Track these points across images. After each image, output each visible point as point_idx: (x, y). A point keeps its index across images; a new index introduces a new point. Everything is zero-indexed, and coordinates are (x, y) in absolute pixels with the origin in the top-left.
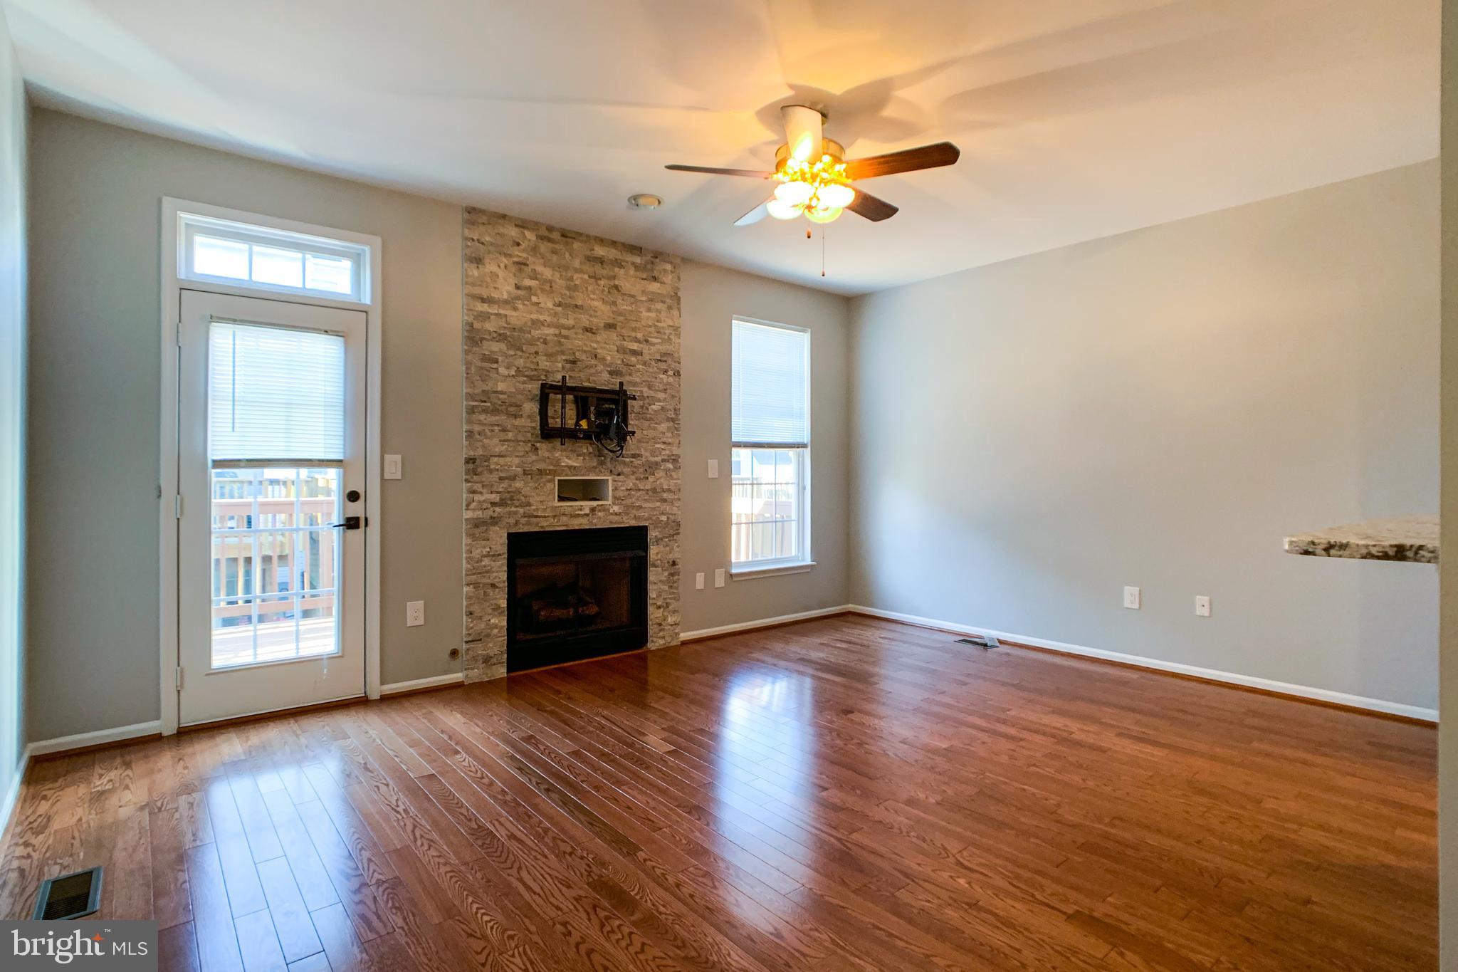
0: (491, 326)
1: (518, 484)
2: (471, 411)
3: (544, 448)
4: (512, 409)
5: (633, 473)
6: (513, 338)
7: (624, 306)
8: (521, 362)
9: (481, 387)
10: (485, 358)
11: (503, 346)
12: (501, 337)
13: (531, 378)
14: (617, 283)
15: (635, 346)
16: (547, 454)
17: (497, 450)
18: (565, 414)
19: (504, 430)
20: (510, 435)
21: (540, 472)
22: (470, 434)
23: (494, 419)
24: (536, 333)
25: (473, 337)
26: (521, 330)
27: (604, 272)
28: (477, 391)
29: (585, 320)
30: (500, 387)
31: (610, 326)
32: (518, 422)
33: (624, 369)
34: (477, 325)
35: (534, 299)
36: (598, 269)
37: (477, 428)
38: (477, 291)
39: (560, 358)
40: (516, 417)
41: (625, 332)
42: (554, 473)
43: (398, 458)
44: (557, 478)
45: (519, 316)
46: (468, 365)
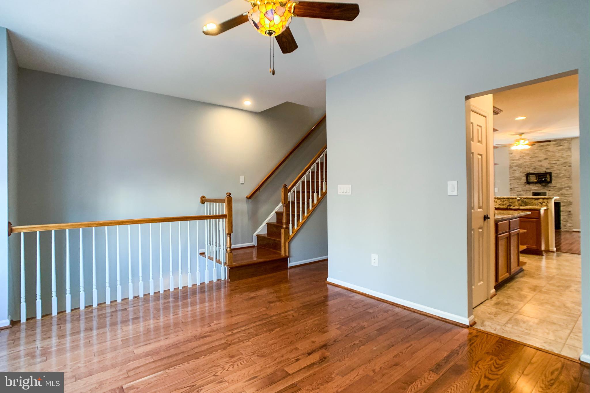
0: (514, 164)
1: (521, 193)
2: (511, 180)
3: (527, 186)
4: (520, 179)
5: (554, 190)
6: (519, 166)
7: (549, 154)
8: (521, 170)
9: (513, 175)
10: (513, 170)
11: (517, 167)
12: (517, 166)
13: (524, 173)
14: (548, 149)
15: (554, 162)
16: (528, 187)
17: (516, 187)
18: (533, 179)
19: (518, 183)
20: (519, 184)
21: (527, 190)
22: (511, 184)
23: (516, 181)
24: (525, 164)
25: (511, 167)
26: (522, 164)
27: (544, 148)
28: (512, 176)
29: (538, 159)
30: (517, 175)
31: (546, 159)
32: (521, 181)
33: (551, 168)
34: (512, 165)
35: (524, 158)
36: (542, 148)
37: (512, 183)
38: (511, 159)
39: (531, 168)
40: (521, 180)
41: (551, 159)
42: (530, 191)
43: (497, 189)
44: (531, 192)
45: (521, 162)
46: (510, 172)
